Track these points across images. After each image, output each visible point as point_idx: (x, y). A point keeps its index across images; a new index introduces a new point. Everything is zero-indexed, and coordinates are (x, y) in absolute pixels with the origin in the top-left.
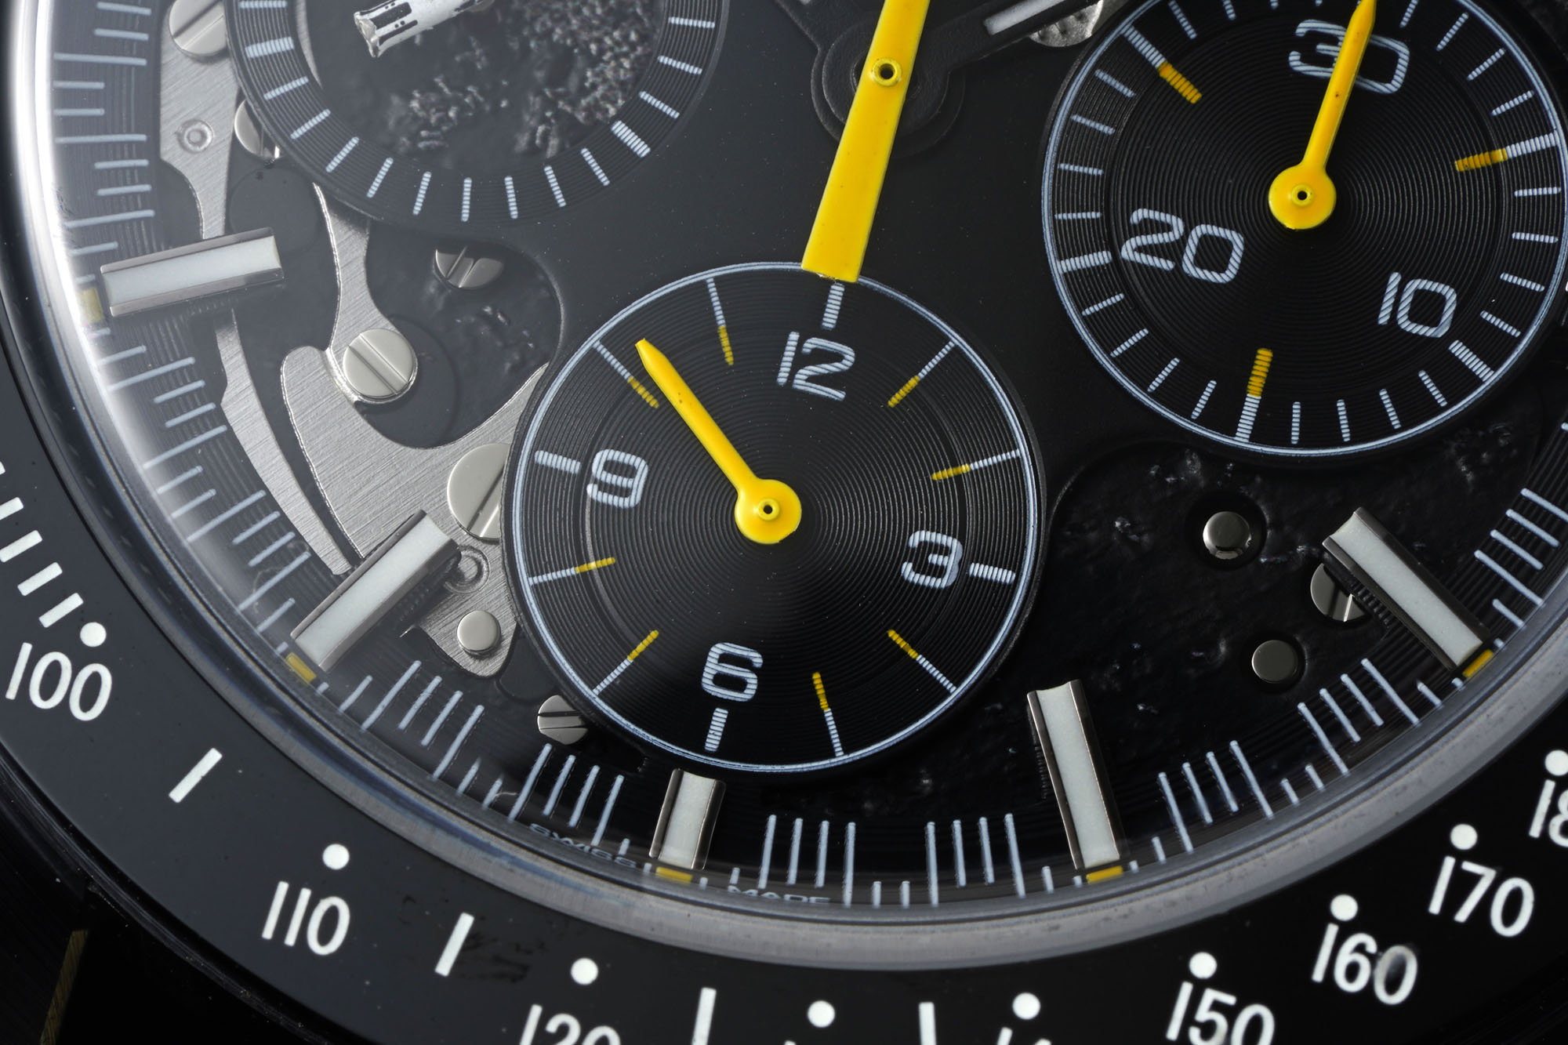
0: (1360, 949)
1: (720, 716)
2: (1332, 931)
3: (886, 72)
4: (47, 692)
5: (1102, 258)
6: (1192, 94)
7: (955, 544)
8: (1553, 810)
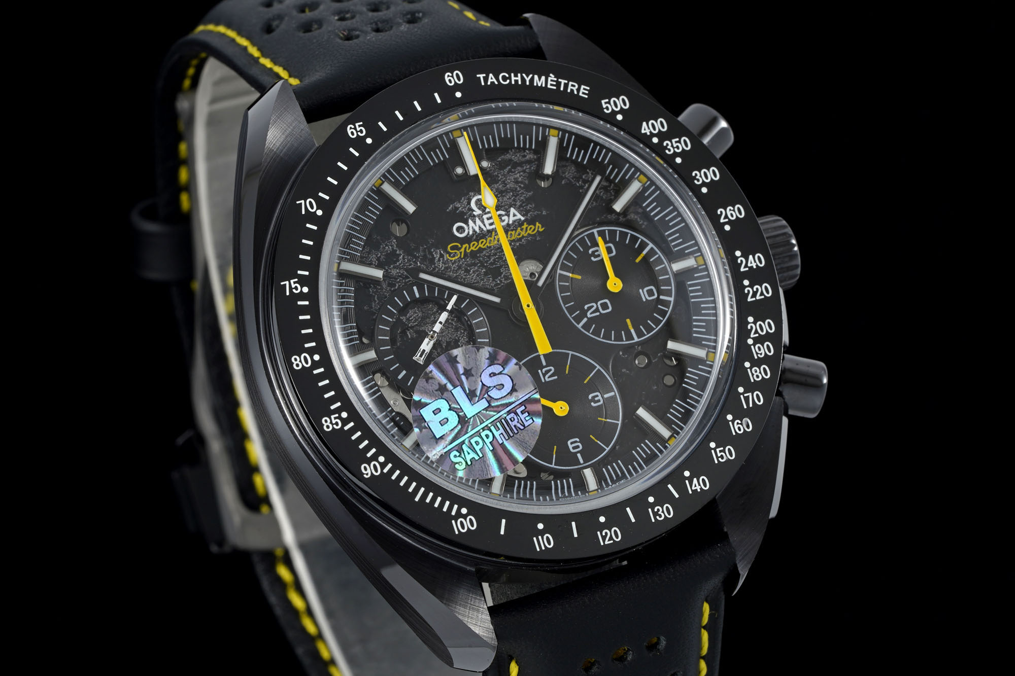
0: (738, 423)
2: (730, 423)
3: (528, 306)
4: (463, 528)
5: (585, 320)
6: (579, 277)
7: (598, 393)
8: (753, 375)
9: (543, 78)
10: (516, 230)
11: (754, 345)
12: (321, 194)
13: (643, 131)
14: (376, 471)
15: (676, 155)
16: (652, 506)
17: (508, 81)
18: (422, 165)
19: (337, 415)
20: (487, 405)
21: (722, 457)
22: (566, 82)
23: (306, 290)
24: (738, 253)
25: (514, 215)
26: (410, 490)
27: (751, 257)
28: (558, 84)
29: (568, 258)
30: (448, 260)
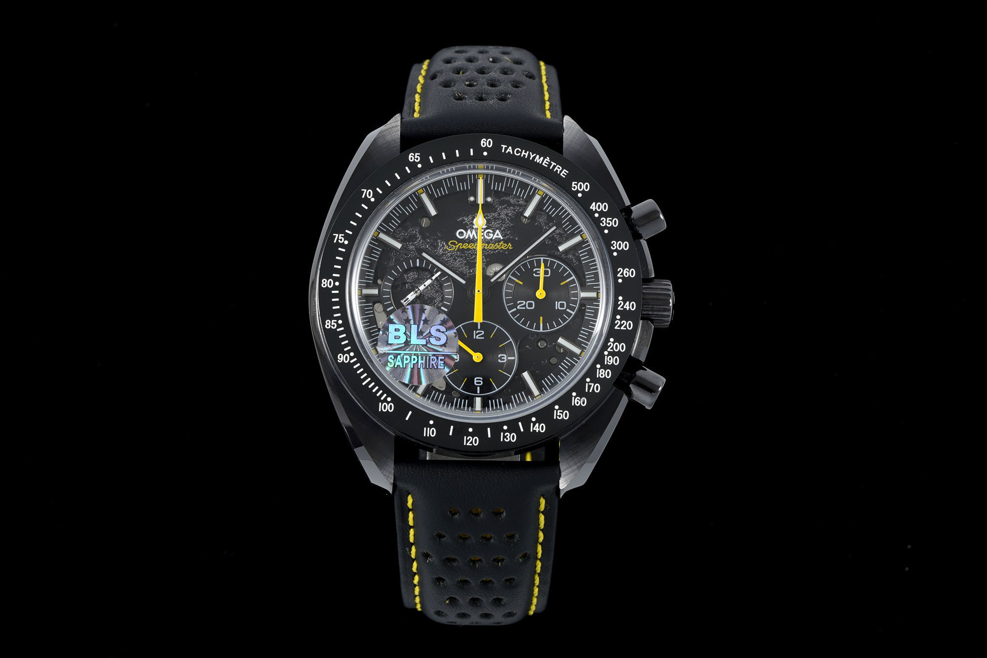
0: (578, 399)
1: (478, 388)
2: (573, 398)
3: (479, 291)
5: (515, 309)
6: (522, 283)
7: (505, 355)
8: (599, 373)
9: (542, 158)
10: (495, 244)
11: (608, 356)
12: (378, 189)
13: (591, 208)
14: (346, 360)
15: (606, 227)
16: (505, 431)
17: (519, 154)
18: (452, 189)
19: (336, 321)
20: (425, 343)
21: (560, 416)
22: (555, 164)
23: (346, 242)
24: (620, 298)
25: (498, 235)
26: (362, 377)
27: (628, 303)
28: (550, 164)
29: (519, 270)
30: (446, 249)
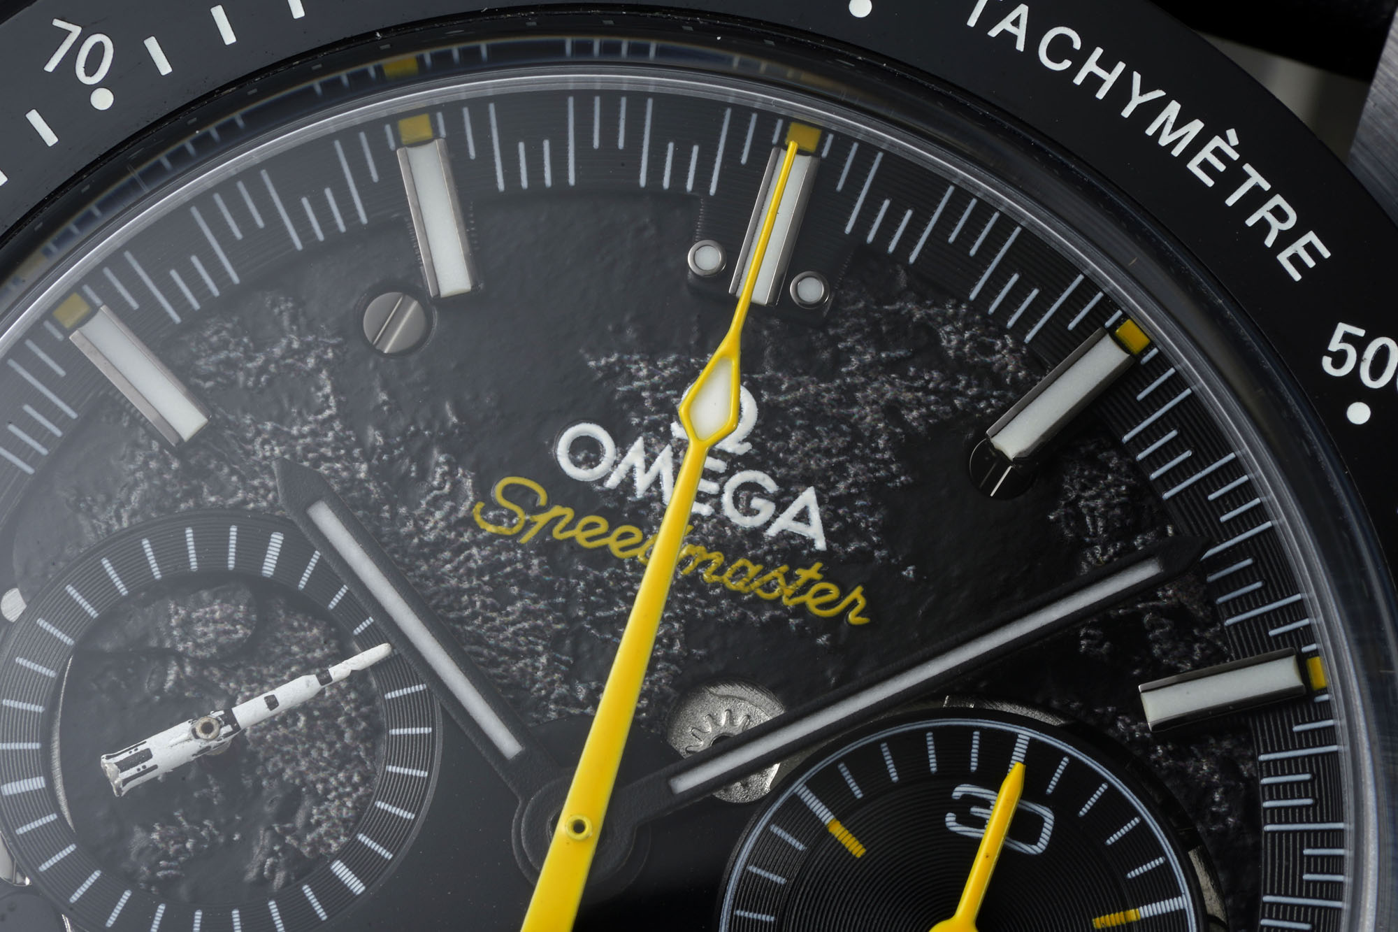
3: (578, 827)
6: (857, 851)
9: (1196, 127)
10: (774, 566)
12: (152, 45)
17: (1067, 64)
18: (608, 164)
22: (1266, 186)
25: (803, 517)
28: (1234, 176)
29: (865, 763)
30: (468, 522)
